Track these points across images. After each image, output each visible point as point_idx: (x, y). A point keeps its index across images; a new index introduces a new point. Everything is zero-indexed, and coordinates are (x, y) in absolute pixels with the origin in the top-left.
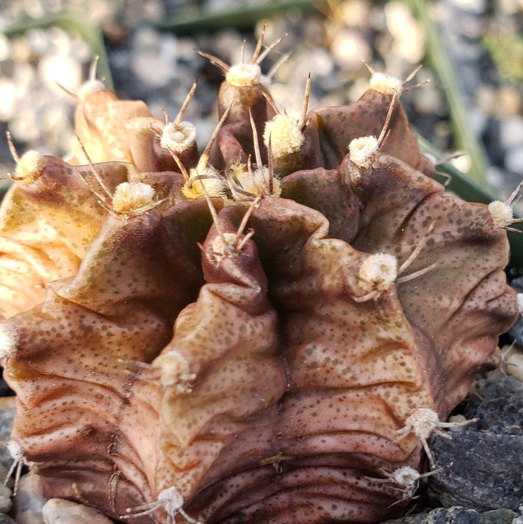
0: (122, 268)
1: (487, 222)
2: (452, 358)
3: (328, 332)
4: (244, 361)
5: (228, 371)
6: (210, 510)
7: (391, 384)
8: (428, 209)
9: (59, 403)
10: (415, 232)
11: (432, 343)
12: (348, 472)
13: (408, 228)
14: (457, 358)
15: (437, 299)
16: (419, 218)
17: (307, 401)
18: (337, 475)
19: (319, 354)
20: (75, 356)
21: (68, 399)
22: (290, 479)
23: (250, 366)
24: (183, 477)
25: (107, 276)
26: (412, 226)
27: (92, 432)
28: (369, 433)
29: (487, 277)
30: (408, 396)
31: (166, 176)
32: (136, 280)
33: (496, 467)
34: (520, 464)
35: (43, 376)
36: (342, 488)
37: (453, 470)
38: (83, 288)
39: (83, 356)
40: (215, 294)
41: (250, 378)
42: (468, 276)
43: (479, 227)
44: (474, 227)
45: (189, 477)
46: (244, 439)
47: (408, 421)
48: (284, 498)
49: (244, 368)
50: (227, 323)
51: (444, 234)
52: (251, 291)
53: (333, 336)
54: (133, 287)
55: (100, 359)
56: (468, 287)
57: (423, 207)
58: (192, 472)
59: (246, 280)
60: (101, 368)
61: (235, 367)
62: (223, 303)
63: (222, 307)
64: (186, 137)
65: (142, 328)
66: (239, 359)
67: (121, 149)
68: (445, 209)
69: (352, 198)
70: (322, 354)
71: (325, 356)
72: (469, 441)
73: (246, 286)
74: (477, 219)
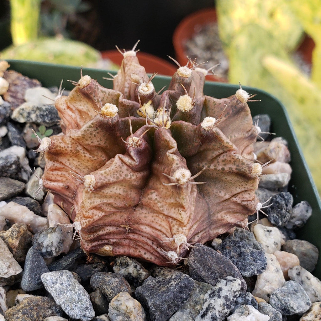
0: (97, 134)
1: (249, 171)
2: (217, 217)
3: (161, 189)
4: (124, 187)
5: (115, 189)
6: (96, 234)
7: (175, 219)
8: (227, 155)
9: (60, 173)
10: (218, 162)
11: (209, 208)
12: (154, 243)
13: (216, 160)
14: (219, 217)
15: (218, 192)
16: (222, 158)
17: (144, 211)
18: (150, 242)
19: (154, 196)
20: (71, 159)
21: (63, 173)
22: (131, 236)
23: (125, 190)
24: (84, 220)
25: (90, 135)
26: (218, 160)
27: (68, 188)
28: (164, 233)
29: (246, 191)
30: (178, 227)
31: (133, 103)
32: (101, 140)
33: (215, 267)
34: (225, 270)
35: (58, 161)
36: (150, 248)
37: (197, 261)
38: (79, 137)
39: (73, 160)
40: (120, 159)
41: (123, 194)
42: (237, 188)
43: (245, 171)
44: (243, 170)
45: (86, 221)
46: (116, 215)
47: (174, 236)
48: (127, 241)
49: (122, 190)
50: (121, 171)
51: (230, 168)
52: (135, 163)
53: (163, 191)
54: (99, 143)
55: (79, 163)
56: (235, 192)
57: (225, 154)
58: (89, 219)
59: (135, 158)
60: (79, 167)
61: (118, 188)
62: (122, 163)
63: (121, 165)
64: (148, 90)
65: (98, 158)
66: (122, 186)
67: (128, 84)
68: (233, 159)
69: (198, 140)
70: (155, 196)
71: (156, 197)
72: (209, 252)
73: (134, 160)
74: (245, 167)
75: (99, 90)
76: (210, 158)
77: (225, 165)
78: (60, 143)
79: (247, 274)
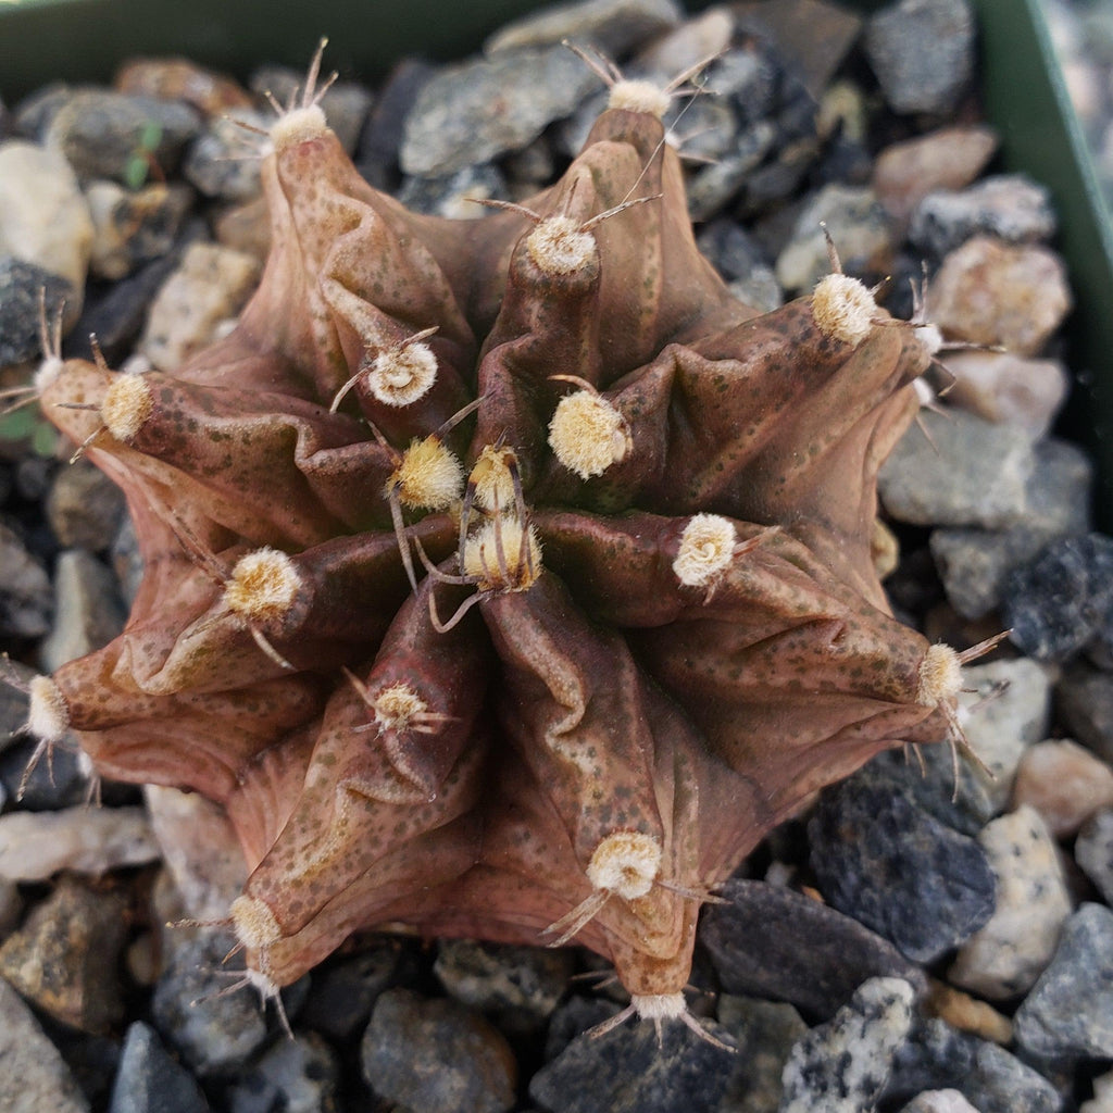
8: (803, 645)
10: (771, 664)
13: (760, 655)
14: (803, 789)
15: (788, 737)
16: (784, 650)
17: (502, 881)
19: (529, 851)
25: (212, 672)
26: (768, 657)
30: (645, 973)
39: (178, 722)
40: (358, 793)
43: (890, 693)
47: (635, 1001)
51: (823, 682)
57: (794, 638)
59: (417, 779)
62: (368, 808)
64: (411, 380)
68: (833, 660)
70: (534, 855)
71: (537, 859)
72: (774, 910)
73: (413, 787)
74: (890, 681)
75: (201, 432)
76: (732, 642)
77: (802, 670)
78: (103, 699)
79: (927, 955)
